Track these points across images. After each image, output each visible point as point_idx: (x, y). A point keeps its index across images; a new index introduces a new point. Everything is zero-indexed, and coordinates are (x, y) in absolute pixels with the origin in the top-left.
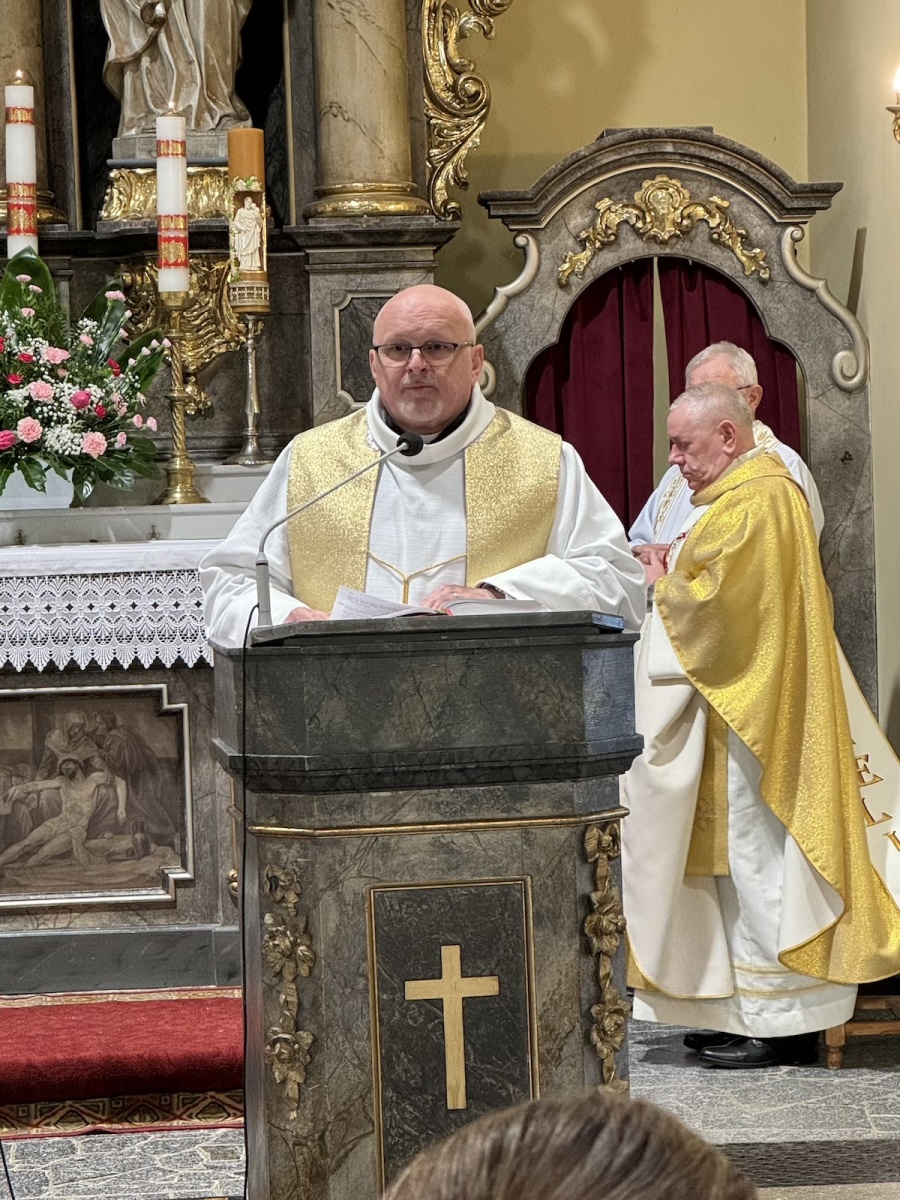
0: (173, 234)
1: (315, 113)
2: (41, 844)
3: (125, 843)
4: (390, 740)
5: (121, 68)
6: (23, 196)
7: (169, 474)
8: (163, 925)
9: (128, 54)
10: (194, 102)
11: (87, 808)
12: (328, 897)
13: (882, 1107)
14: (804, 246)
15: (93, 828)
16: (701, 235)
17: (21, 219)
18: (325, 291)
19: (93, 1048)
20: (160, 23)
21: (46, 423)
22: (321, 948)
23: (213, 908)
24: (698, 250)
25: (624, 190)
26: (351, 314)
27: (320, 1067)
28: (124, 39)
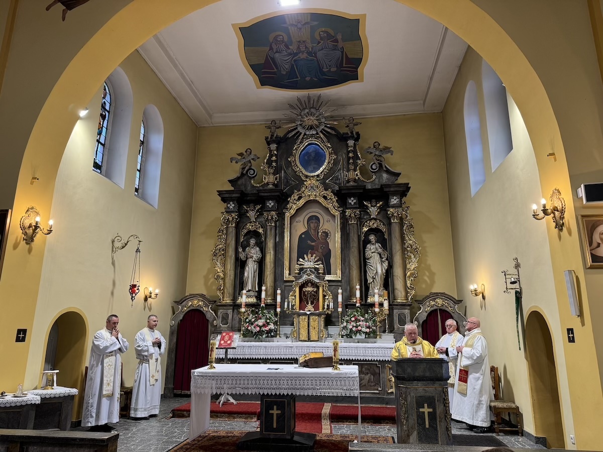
0: (377, 304)
1: (394, 290)
3: (373, 384)
4: (417, 374)
6: (358, 299)
7: (377, 334)
8: (378, 396)
10: (379, 288)
11: (368, 379)
12: (409, 396)
14: (458, 308)
15: (369, 382)
16: (444, 306)
17: (358, 302)
18: (396, 312)
20: (374, 278)
21: (362, 327)
22: (408, 403)
23: (384, 394)
24: (444, 308)
25: (434, 300)
26: (399, 315)
27: (408, 420)
28: (370, 280)
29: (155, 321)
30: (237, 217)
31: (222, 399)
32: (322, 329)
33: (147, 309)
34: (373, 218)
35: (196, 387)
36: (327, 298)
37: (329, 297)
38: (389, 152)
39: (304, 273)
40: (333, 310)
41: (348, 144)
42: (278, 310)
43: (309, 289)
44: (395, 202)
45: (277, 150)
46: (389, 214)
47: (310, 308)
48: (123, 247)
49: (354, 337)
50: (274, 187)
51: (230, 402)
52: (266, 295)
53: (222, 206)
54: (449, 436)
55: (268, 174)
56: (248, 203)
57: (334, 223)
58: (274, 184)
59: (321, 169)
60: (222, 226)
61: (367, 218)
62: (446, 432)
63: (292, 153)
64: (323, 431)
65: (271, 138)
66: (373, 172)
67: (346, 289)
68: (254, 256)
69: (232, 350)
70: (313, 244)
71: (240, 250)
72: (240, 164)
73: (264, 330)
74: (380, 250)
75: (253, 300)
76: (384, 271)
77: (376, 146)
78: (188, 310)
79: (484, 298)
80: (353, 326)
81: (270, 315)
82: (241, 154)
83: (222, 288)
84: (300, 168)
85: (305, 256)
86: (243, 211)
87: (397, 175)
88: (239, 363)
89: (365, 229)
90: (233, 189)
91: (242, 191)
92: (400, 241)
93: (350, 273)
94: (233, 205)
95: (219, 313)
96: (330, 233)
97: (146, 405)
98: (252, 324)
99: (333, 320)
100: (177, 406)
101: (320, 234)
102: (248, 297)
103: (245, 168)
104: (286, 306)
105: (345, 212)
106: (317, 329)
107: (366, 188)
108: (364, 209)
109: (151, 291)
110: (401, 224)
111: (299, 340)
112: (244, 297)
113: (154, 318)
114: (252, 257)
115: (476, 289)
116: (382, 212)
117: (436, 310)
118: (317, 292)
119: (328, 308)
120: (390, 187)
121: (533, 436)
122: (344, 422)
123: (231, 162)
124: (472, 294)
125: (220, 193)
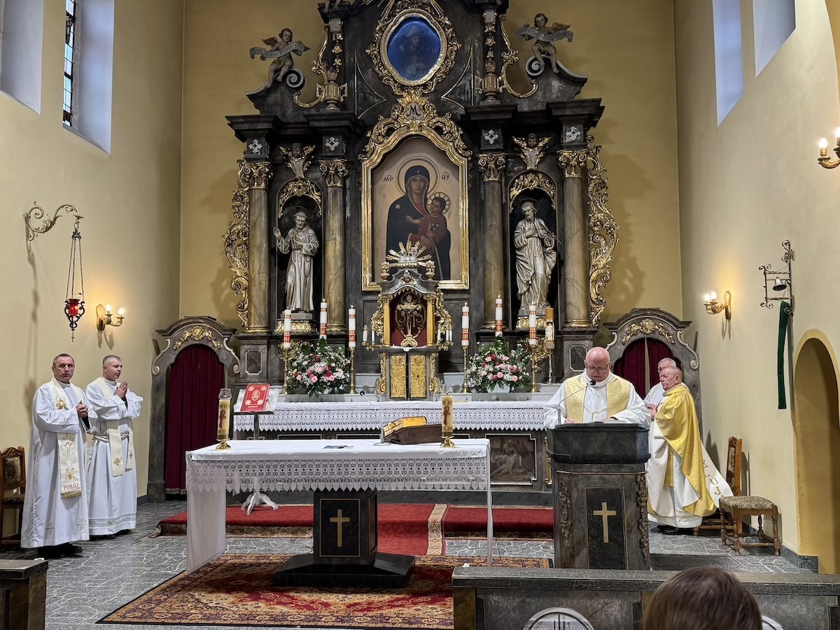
0: (533, 331)
1: (565, 304)
2: (502, 470)
3: (521, 471)
4: (590, 452)
5: (521, 295)
6: (499, 323)
7: (532, 385)
8: (530, 491)
9: (523, 292)
10: (537, 302)
11: (512, 462)
12: (575, 489)
13: (709, 547)
14: (682, 336)
15: (514, 466)
16: (657, 333)
17: (499, 328)
18: (568, 345)
19: (515, 520)
20: (530, 285)
21: (504, 373)
22: (573, 501)
23: (542, 487)
24: (656, 336)
25: (638, 322)
26: (573, 350)
27: (573, 530)
28: (522, 288)
29: (117, 366)
30: (267, 170)
31: (252, 501)
32: (432, 377)
33: (104, 344)
34: (532, 171)
35: (195, 481)
36: (442, 321)
37: (446, 320)
38: (564, 35)
39: (399, 277)
40: (452, 344)
41: (483, 19)
42: (352, 345)
43: (408, 306)
44: (574, 137)
45: (344, 31)
46: (562, 162)
47: (409, 341)
48: (47, 229)
49: (489, 391)
50: (338, 110)
51: (266, 506)
52: (329, 318)
53: (238, 149)
54: (644, 556)
55: (326, 82)
56: (289, 141)
57: (456, 181)
58: (338, 104)
59: (432, 72)
60: (241, 187)
61: (519, 170)
62: (639, 550)
63: (373, 37)
64: (430, 552)
65: (330, 6)
66: (533, 77)
67: (479, 306)
68: (304, 245)
69: (266, 416)
70: (417, 221)
71: (278, 234)
72: (269, 61)
73: (325, 380)
74: (542, 232)
75: (304, 328)
76: (548, 270)
77: (540, 21)
78: (185, 345)
79: (728, 316)
80: (489, 372)
81: (337, 355)
82: (271, 42)
83: (246, 306)
84: (389, 69)
85: (401, 245)
86: (279, 158)
87: (580, 82)
88: (281, 438)
89: (515, 192)
90: (257, 112)
91: (276, 117)
92: (579, 214)
93: (485, 276)
94: (260, 146)
95: (242, 352)
96: (449, 200)
97: (111, 513)
98: (304, 370)
99: (454, 361)
100: (170, 516)
101: (430, 202)
102: (294, 321)
103: (280, 70)
104: (365, 339)
105: (477, 159)
106: (422, 378)
107: (519, 110)
108: (514, 152)
109: (109, 312)
110: (584, 181)
111: (391, 398)
112: (287, 321)
113: (114, 361)
114: (300, 248)
115: (714, 300)
116: (548, 159)
117: (642, 340)
118: (423, 312)
119: (443, 341)
120: (565, 108)
121: (796, 555)
122: (467, 536)
123: (253, 57)
124: (708, 309)
125: (233, 121)
